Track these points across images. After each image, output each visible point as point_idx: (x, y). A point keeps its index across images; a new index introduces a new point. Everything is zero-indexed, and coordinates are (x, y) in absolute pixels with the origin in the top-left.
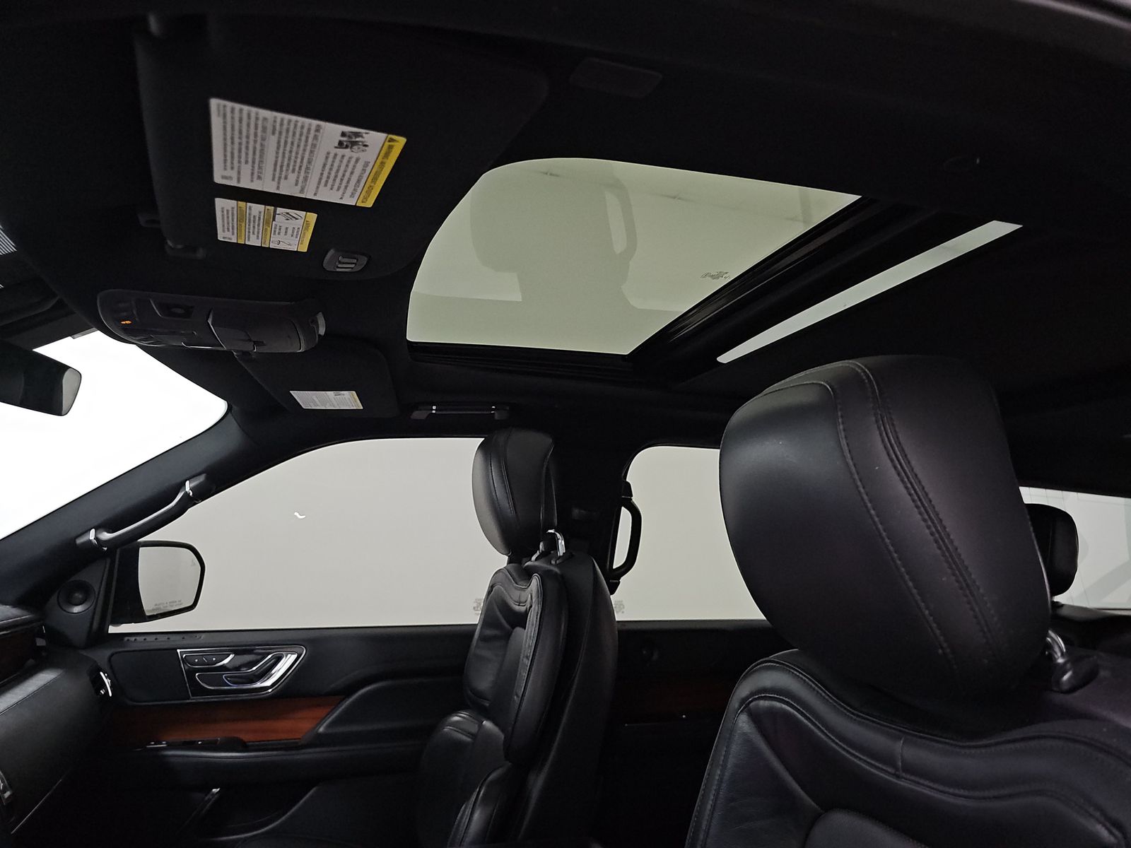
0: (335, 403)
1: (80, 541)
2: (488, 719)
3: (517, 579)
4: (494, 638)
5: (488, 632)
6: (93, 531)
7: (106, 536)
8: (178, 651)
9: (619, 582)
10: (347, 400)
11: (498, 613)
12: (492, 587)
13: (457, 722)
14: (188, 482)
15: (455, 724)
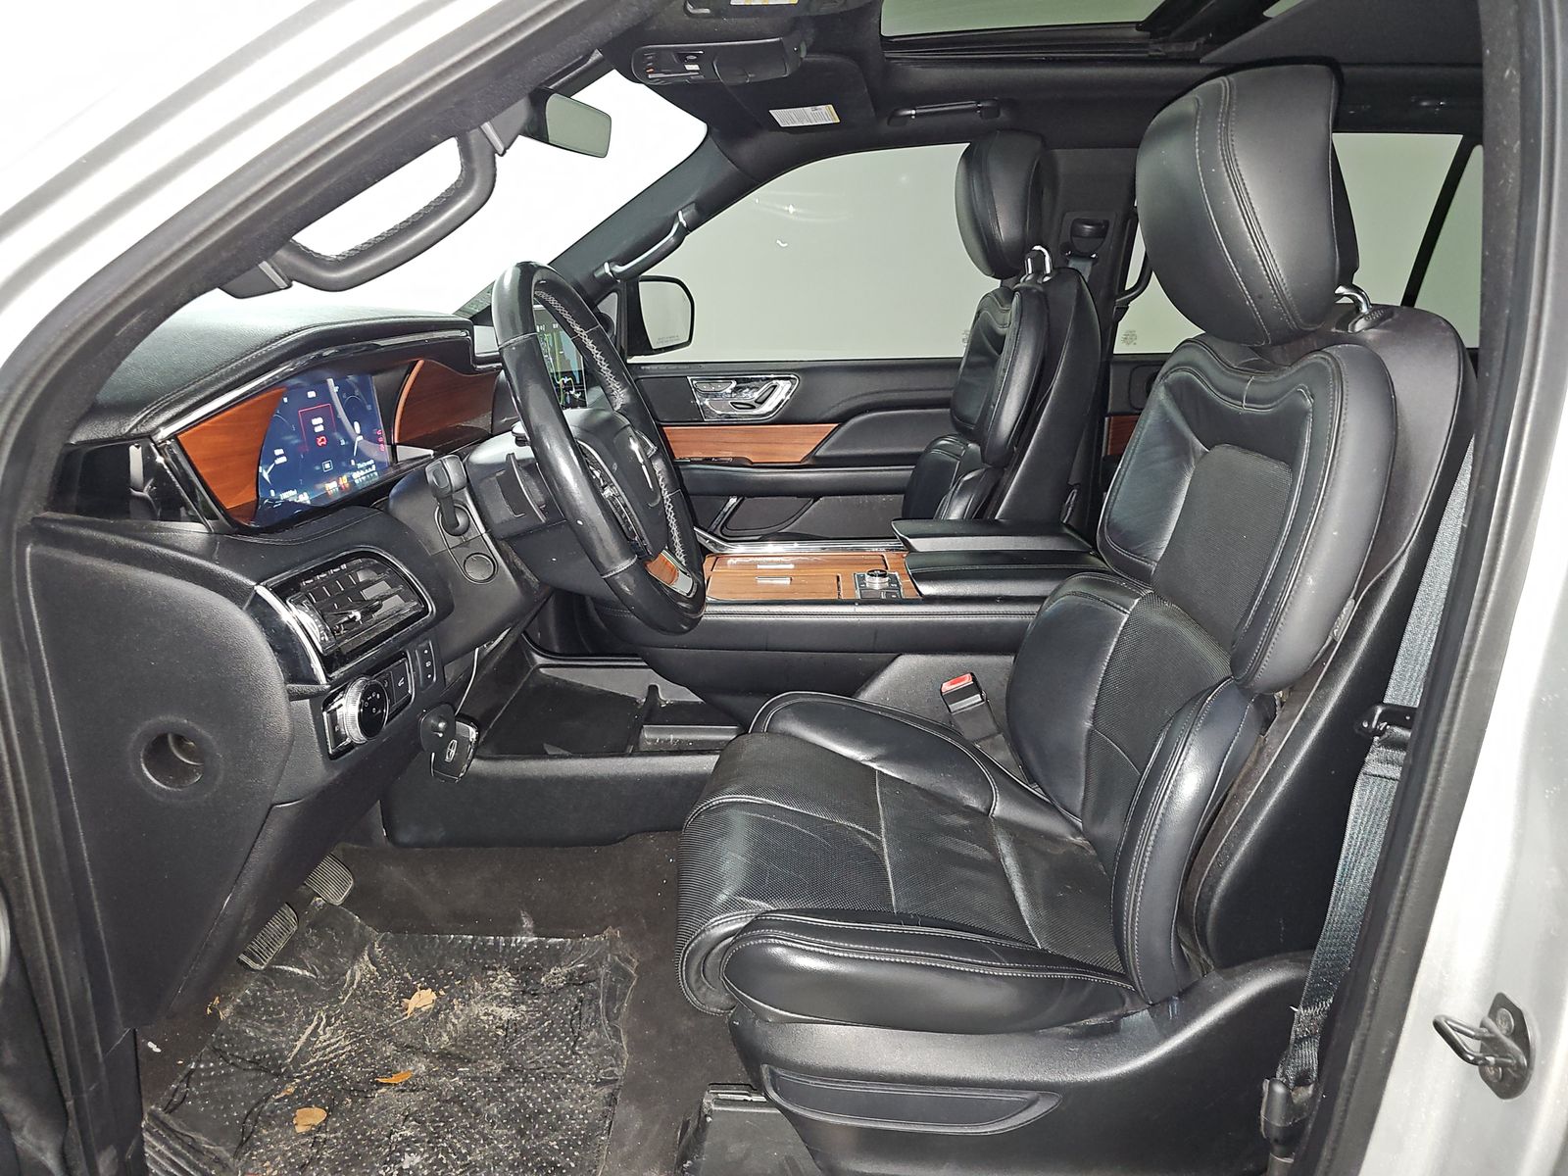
0: (812, 119)
1: (597, 275)
2: (973, 442)
3: (1003, 301)
4: (980, 365)
5: (976, 359)
6: (606, 265)
7: (619, 269)
8: (689, 378)
9: (1127, 308)
10: (824, 115)
11: (987, 342)
12: (979, 313)
13: (945, 445)
14: (680, 213)
15: (941, 447)
